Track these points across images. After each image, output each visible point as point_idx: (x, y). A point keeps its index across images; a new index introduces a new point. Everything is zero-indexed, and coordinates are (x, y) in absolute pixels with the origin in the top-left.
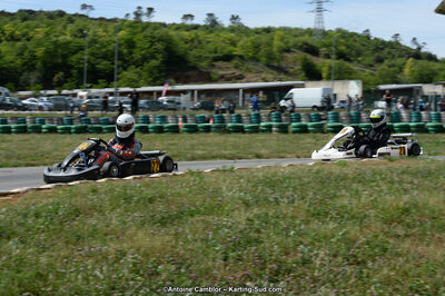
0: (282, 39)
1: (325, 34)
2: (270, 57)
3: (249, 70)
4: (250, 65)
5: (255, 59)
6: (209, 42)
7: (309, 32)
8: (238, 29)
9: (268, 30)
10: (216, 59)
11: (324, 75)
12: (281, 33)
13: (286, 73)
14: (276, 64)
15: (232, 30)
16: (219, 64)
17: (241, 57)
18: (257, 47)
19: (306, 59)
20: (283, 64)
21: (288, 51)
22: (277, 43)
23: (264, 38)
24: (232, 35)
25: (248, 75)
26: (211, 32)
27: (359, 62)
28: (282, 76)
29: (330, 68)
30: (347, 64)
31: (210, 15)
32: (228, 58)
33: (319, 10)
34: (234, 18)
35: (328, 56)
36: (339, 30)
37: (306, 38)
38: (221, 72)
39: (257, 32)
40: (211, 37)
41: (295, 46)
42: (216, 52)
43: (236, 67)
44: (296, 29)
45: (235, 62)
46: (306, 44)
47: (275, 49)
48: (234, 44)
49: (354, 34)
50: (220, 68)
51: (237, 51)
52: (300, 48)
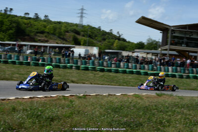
0: (66, 27)
1: (83, 26)
2: (60, 34)
3: (51, 38)
4: (52, 36)
5: (54, 34)
6: (35, 25)
7: (77, 25)
8: (47, 21)
9: (60, 23)
10: (37, 33)
11: (82, 43)
12: (65, 24)
13: (66, 41)
14: (62, 37)
15: (45, 21)
16: (38, 34)
17: (48, 33)
18: (55, 29)
19: (75, 36)
20: (65, 37)
21: (67, 32)
22: (63, 28)
23: (58, 26)
24: (45, 23)
25: (51, 41)
26: (36, 21)
27: (96, 39)
28: (64, 42)
29: (85, 41)
30: (91, 40)
31: (36, 14)
32: (42, 32)
33: (82, 17)
34: (46, 16)
35: (83, 36)
36: (88, 26)
37: (75, 27)
38: (39, 38)
39: (55, 23)
40: (36, 23)
41: (70, 30)
42: (38, 30)
43: (46, 37)
44: (71, 23)
45: (45, 34)
46: (75, 30)
47: (62, 31)
48: (45, 27)
49: (94, 28)
50: (39, 36)
51: (47, 30)
52: (72, 31)
